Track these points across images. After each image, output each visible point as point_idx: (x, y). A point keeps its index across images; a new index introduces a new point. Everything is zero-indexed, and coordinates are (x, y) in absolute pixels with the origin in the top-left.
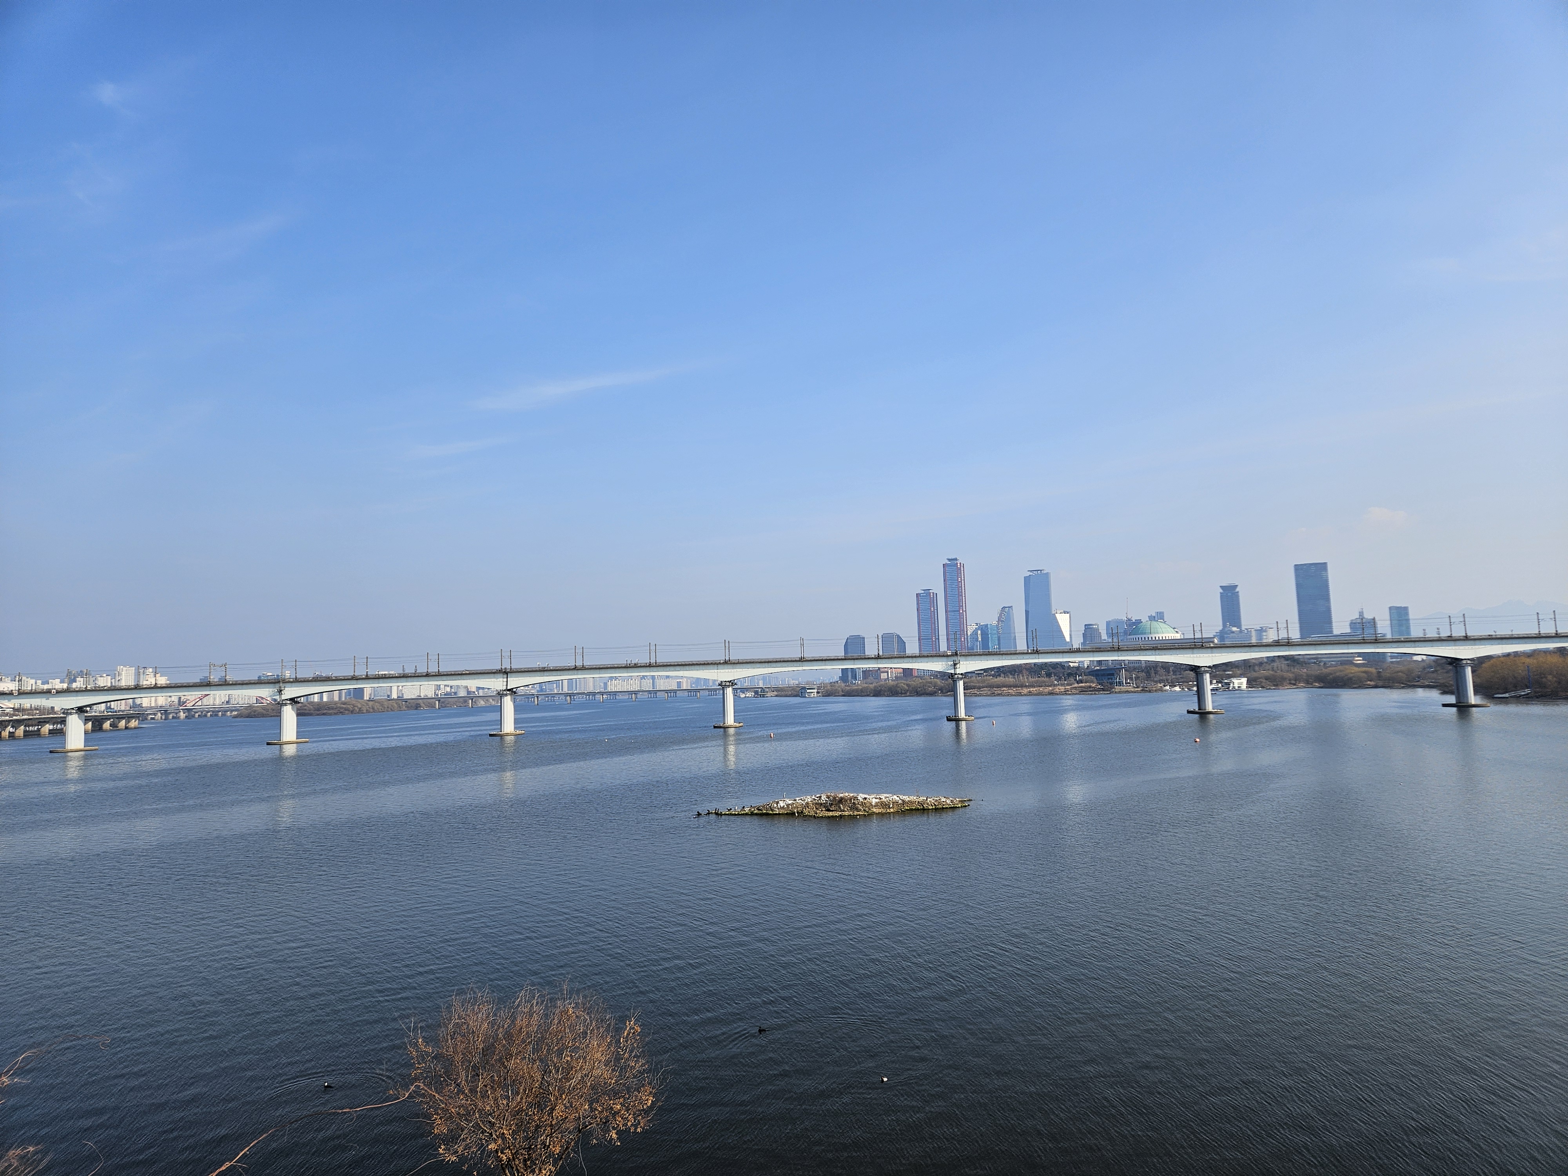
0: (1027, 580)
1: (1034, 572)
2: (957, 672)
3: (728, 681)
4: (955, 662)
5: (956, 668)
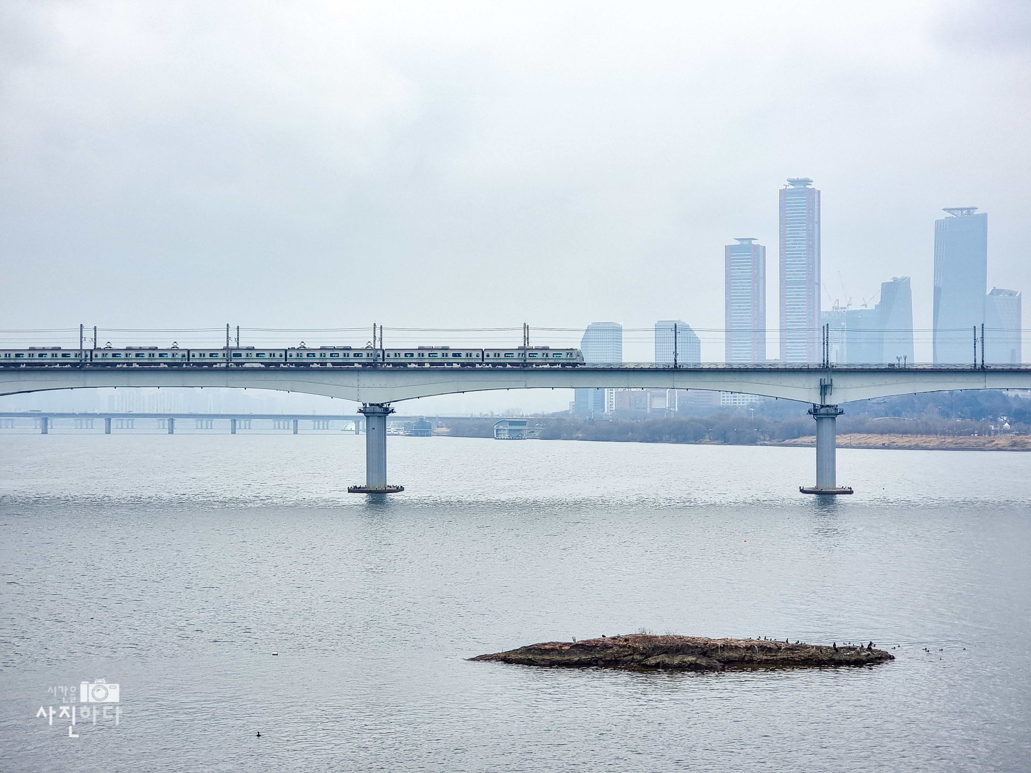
0: (941, 231)
1: (955, 212)
2: (827, 403)
3: (378, 405)
4: (823, 383)
5: (825, 394)
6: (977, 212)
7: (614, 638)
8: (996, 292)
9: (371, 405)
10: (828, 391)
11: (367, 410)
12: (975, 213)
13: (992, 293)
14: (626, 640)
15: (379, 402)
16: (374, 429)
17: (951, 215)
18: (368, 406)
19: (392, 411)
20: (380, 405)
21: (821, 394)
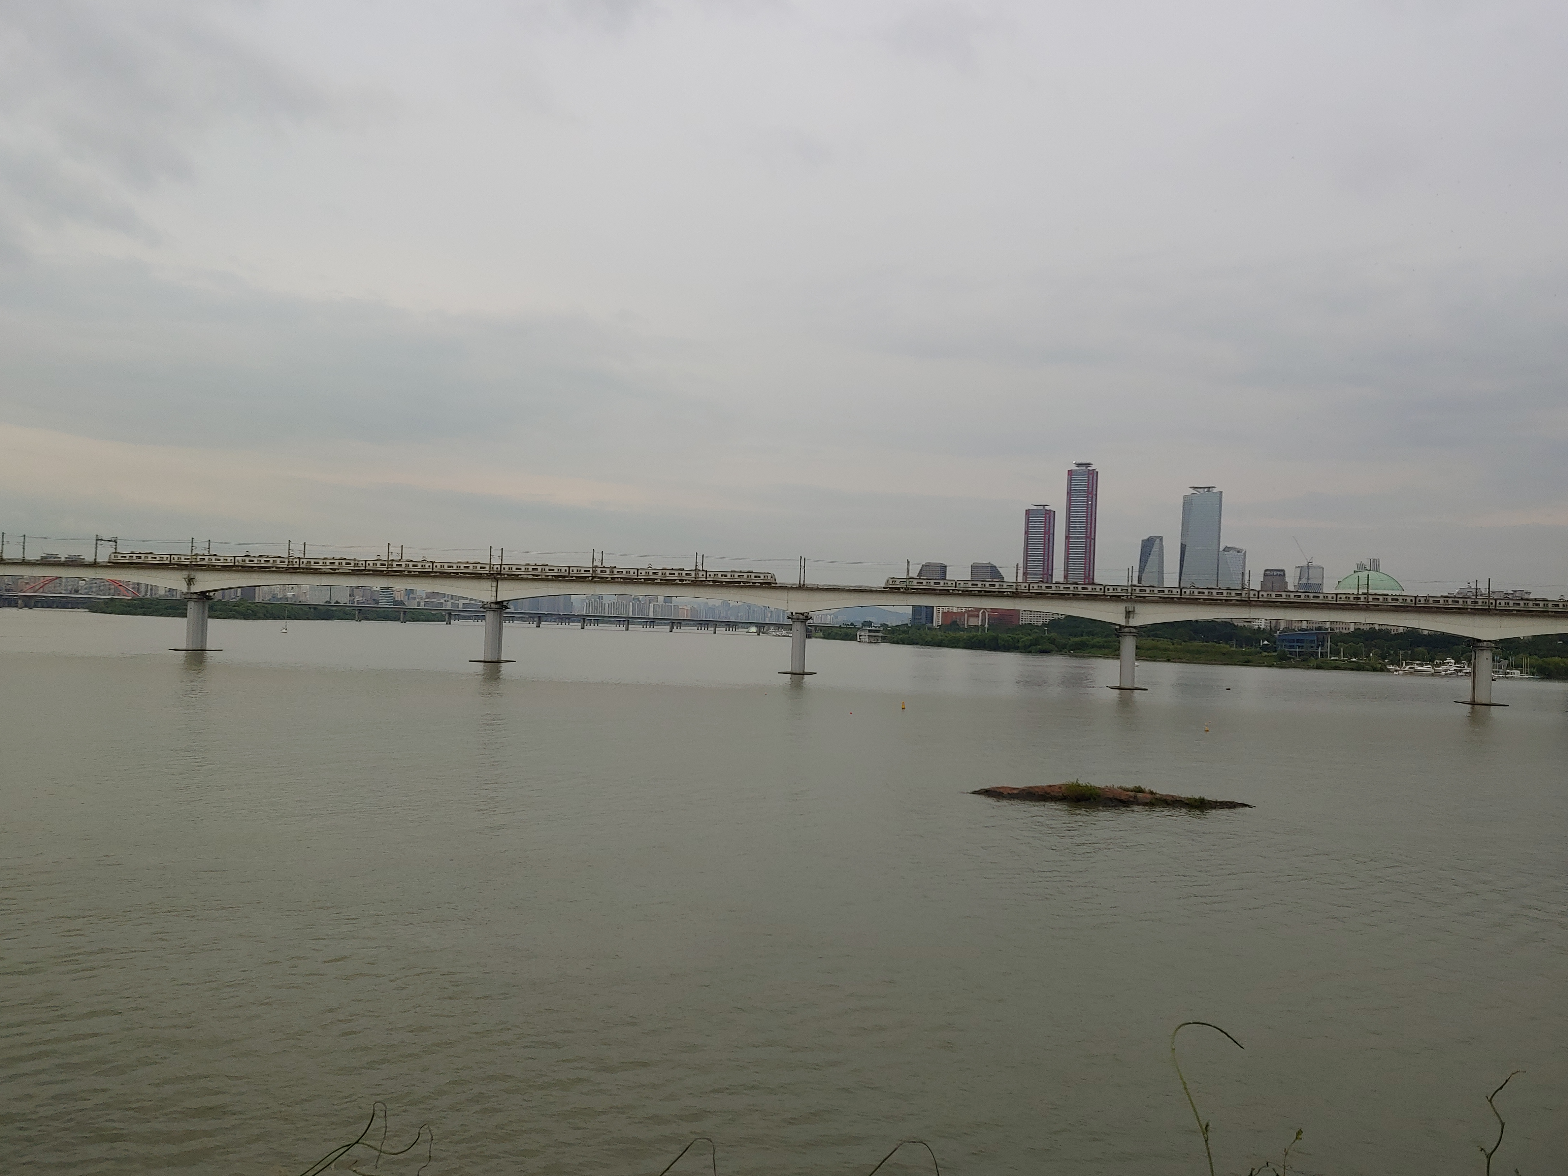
0: (1188, 503)
1: (1199, 490)
2: (1130, 624)
3: (801, 614)
4: (1127, 609)
5: (1129, 617)
6: (1215, 490)
7: (1050, 786)
8: (1227, 549)
9: (796, 613)
10: (1132, 615)
11: (794, 617)
12: (1213, 491)
13: (1224, 550)
14: (1060, 788)
15: (802, 612)
16: (797, 630)
17: (1196, 492)
18: (794, 614)
19: (811, 618)
20: (802, 614)
21: (1126, 618)
